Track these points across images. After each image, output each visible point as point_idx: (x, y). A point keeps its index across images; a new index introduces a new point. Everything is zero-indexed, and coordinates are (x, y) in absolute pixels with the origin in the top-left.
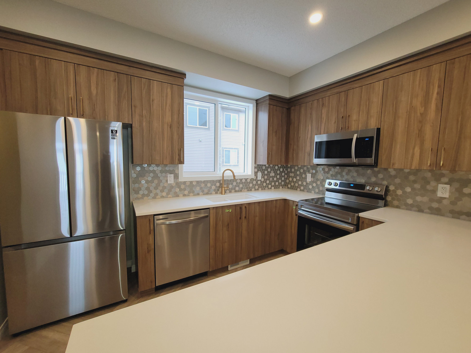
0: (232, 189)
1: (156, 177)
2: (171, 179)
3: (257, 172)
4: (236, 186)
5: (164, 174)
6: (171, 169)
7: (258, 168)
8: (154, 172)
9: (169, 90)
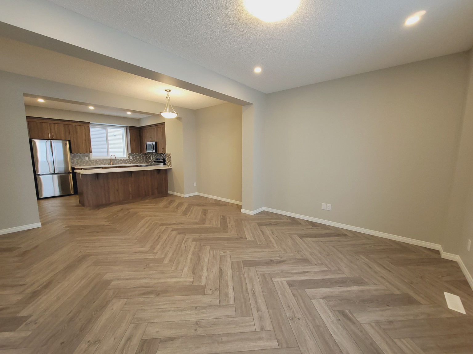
0: (117, 163)
1: (80, 158)
2: (87, 159)
3: (129, 156)
4: (119, 162)
5: (84, 157)
6: (87, 155)
7: (129, 155)
8: (79, 156)
9: (84, 128)
